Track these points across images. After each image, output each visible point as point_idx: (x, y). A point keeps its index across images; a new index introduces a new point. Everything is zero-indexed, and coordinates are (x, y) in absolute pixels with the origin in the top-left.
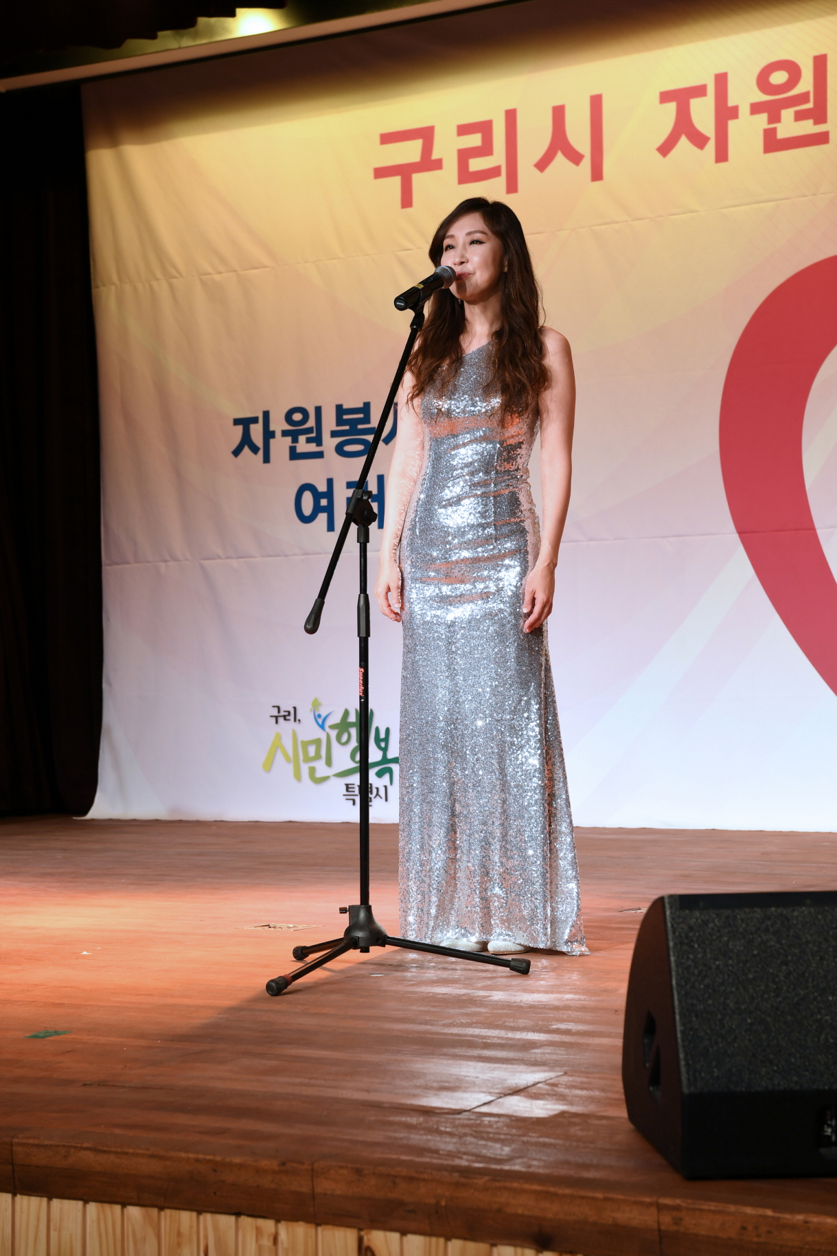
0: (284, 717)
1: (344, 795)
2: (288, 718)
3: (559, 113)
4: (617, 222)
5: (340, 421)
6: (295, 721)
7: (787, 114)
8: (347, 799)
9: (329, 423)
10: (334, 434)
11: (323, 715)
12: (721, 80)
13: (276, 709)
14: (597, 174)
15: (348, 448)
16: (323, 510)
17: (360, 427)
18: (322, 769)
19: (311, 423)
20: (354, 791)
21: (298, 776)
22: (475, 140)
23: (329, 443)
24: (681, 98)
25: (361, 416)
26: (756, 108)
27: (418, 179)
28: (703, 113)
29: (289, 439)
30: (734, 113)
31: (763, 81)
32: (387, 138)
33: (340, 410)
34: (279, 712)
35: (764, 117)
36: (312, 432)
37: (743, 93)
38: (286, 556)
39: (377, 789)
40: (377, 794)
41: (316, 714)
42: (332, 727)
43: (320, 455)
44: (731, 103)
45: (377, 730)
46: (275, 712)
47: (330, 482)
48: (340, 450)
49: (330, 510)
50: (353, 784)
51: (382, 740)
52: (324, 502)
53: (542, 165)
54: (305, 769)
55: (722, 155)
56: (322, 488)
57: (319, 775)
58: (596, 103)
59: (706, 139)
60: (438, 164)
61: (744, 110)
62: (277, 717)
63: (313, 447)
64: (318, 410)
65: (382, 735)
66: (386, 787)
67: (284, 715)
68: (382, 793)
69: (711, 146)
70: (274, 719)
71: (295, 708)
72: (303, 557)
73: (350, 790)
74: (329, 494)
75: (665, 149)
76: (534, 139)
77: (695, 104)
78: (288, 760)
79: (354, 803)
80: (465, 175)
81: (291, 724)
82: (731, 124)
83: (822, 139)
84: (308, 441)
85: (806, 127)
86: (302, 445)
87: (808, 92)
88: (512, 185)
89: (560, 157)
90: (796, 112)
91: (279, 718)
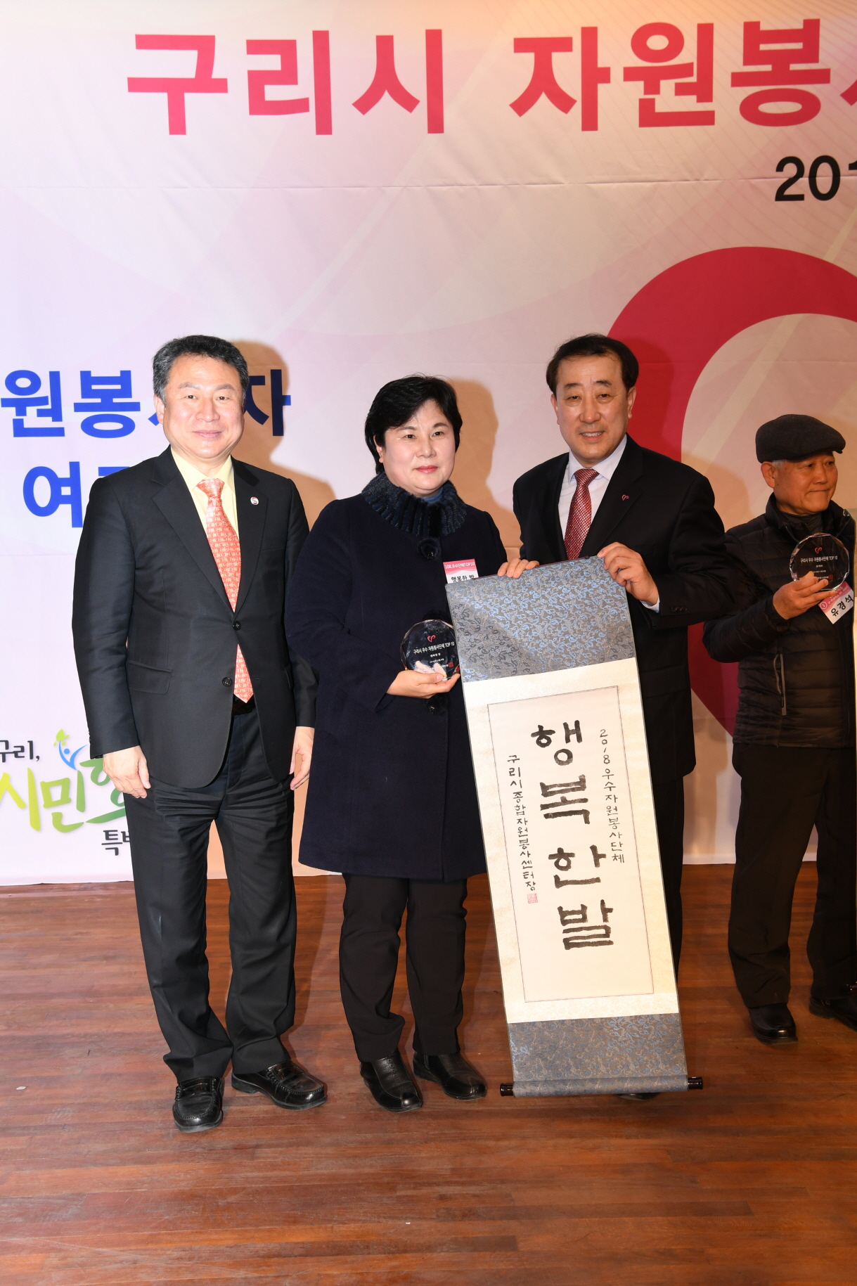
0: (16, 754)
1: (103, 844)
2: (20, 754)
3: (385, 46)
4: (460, 185)
5: (86, 392)
6: (31, 757)
7: (667, 86)
8: (107, 849)
9: (71, 392)
10: (79, 407)
11: (72, 752)
12: (590, 35)
13: (3, 745)
14: (436, 124)
15: (99, 426)
16: (65, 500)
17: (116, 400)
18: (70, 814)
19: (45, 391)
20: (117, 839)
21: (36, 824)
22: (272, 62)
23: (72, 419)
24: (540, 49)
25: (118, 387)
26: (630, 74)
27: (191, 99)
28: (567, 70)
29: (12, 410)
30: (605, 75)
31: (639, 42)
32: (145, 42)
33: (87, 379)
34: (7, 747)
35: (640, 85)
36: (47, 403)
37: (616, 54)
41: (64, 750)
42: (85, 764)
43: (60, 432)
44: (601, 63)
46: (2, 748)
47: (75, 467)
48: (87, 427)
49: (75, 500)
50: (116, 831)
52: (66, 491)
53: (364, 105)
54: (47, 816)
55: (590, 122)
56: (63, 472)
57: (67, 821)
58: (434, 40)
59: (573, 102)
60: (221, 86)
61: (617, 74)
62: (4, 754)
63: (47, 422)
64: (55, 377)
67: (14, 752)
69: (577, 109)
71: (31, 743)
73: (110, 837)
74: (73, 481)
75: (521, 106)
76: (353, 72)
77: (558, 58)
78: (21, 805)
79: (117, 853)
80: (259, 105)
81: (26, 760)
82: (601, 88)
83: (706, 119)
84: (41, 413)
85: (689, 104)
86: (32, 419)
87: (691, 65)
88: (324, 126)
89: (386, 98)
90: (677, 85)
91: (6, 755)
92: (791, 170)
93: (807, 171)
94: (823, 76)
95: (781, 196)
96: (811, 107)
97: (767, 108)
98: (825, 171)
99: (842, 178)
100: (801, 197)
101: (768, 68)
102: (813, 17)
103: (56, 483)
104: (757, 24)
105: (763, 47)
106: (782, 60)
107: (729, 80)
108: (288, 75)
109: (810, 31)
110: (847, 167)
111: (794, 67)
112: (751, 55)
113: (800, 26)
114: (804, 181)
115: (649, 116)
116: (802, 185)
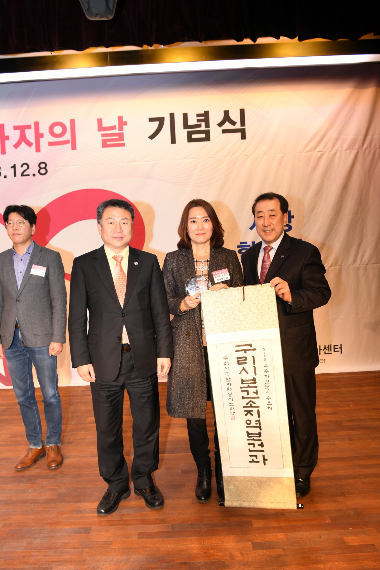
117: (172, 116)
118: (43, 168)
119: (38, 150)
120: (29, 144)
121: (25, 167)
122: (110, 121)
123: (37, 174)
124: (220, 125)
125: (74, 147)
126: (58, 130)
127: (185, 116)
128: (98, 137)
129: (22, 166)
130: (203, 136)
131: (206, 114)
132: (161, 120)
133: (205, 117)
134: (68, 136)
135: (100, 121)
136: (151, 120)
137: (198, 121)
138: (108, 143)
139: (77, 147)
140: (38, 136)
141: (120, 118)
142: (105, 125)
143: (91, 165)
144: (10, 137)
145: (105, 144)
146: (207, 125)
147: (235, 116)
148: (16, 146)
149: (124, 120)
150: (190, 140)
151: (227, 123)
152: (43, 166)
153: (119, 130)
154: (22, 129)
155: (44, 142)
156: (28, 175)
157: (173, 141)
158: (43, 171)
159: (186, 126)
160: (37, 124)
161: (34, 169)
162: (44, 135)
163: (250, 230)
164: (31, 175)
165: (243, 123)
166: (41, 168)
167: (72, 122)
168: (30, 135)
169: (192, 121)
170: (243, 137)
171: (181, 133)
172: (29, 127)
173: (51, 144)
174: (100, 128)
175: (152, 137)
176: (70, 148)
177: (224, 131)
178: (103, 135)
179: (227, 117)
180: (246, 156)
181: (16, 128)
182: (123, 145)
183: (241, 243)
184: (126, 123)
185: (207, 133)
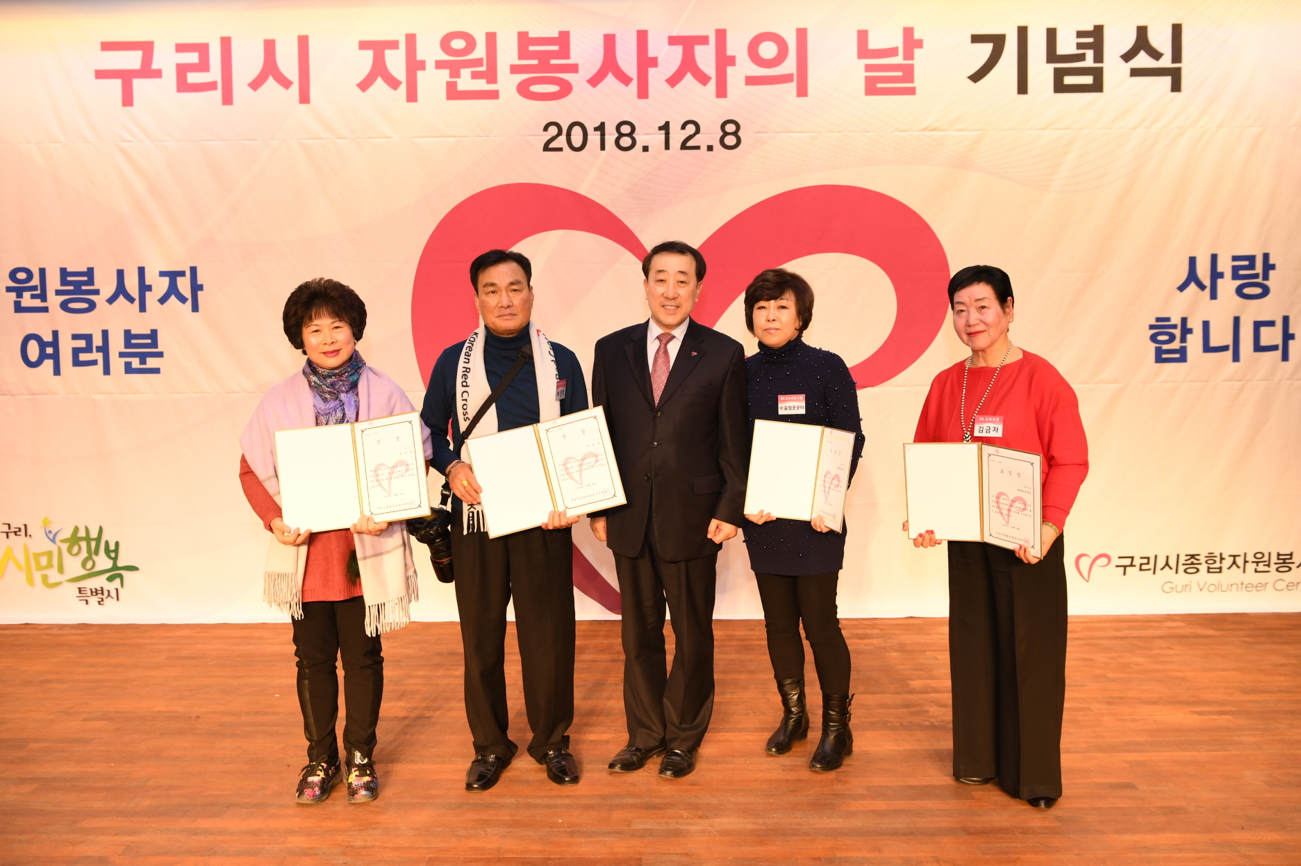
0: (15, 533)
1: (76, 597)
2: (18, 533)
3: (270, 46)
4: (322, 139)
5: (64, 282)
6: (26, 535)
7: (466, 73)
8: (80, 600)
9: (53, 282)
10: (58, 293)
11: (54, 532)
12: (411, 39)
13: (7, 526)
14: (304, 98)
15: (72, 305)
16: (49, 357)
17: (83, 288)
19: (36, 281)
20: (86, 594)
21: (31, 582)
22: (193, 58)
23: (54, 301)
24: (378, 48)
25: (85, 278)
26: (440, 65)
27: (137, 83)
28: (396, 62)
29: (14, 295)
30: (422, 65)
31: (445, 43)
32: (107, 46)
33: (64, 273)
34: (9, 528)
35: (446, 72)
36: (37, 290)
37: (429, 51)
38: (12, 395)
39: (109, 591)
40: (109, 595)
41: (47, 531)
42: (63, 541)
43: (45, 310)
44: (419, 58)
45: (107, 543)
46: (6, 529)
47: (55, 334)
48: (64, 306)
49: (56, 357)
50: (85, 588)
51: (112, 551)
52: (49, 350)
53: (256, 85)
54: (37, 576)
55: (412, 96)
56: (48, 338)
57: (51, 581)
58: (303, 42)
59: (399, 83)
60: (158, 74)
61: (430, 65)
62: (7, 533)
63: (37, 303)
64: (42, 272)
65: (112, 547)
66: (117, 590)
67: (12, 531)
68: (113, 594)
69: (403, 88)
70: (5, 534)
71: (25, 526)
72: (30, 397)
73: (82, 592)
74: (55, 343)
75: (364, 85)
76: (247, 63)
77: (389, 55)
78: (20, 569)
79: (87, 603)
80: (183, 86)
81: (22, 539)
82: (420, 74)
83: (494, 95)
84: (33, 297)
85: (481, 85)
86: (27, 300)
87: (482, 59)
88: (227, 99)
89: (271, 81)
90: (472, 72)
91: (9, 534)
92: (553, 131)
93: (565, 132)
94: (574, 68)
95: (546, 148)
96: (566, 89)
97: (535, 88)
98: (577, 131)
99: (589, 137)
100: (560, 149)
101: (535, 62)
102: (564, 29)
103: (42, 344)
104: (527, 33)
105: (532, 48)
106: (544, 57)
107: (508, 70)
108: (203, 66)
109: (564, 39)
110: (593, 129)
111: (553, 62)
112: (523, 53)
113: (556, 35)
114: (563, 138)
115: (453, 93)
116: (561, 141)
117: (1023, 32)
118: (731, 134)
119: (721, 92)
120: (703, 79)
121: (691, 129)
122: (886, 36)
123: (717, 146)
124: (1127, 57)
125: (802, 91)
126: (768, 50)
127: (1051, 34)
128: (857, 71)
129: (683, 127)
130: (1088, 80)
131: (1098, 32)
132: (998, 42)
133: (1095, 38)
134: (789, 66)
135: (863, 36)
136: (976, 39)
137: (1079, 46)
138: (879, 85)
139: (810, 90)
140: (724, 61)
141: (908, 32)
142: (873, 44)
143: (839, 132)
144: (660, 61)
145: (871, 88)
146: (1099, 57)
147: (1161, 40)
148: (673, 81)
149: (917, 36)
150: (1060, 87)
151: (1142, 54)
152: (730, 128)
153: (906, 58)
154: (688, 43)
155: (735, 76)
156: (698, 148)
157: (1023, 88)
158: (730, 140)
159: (1052, 56)
160: (721, 35)
161: (710, 134)
162: (737, 61)
163: (1178, 292)
164: (704, 148)
165: (1177, 56)
166: (725, 134)
167: (802, 34)
168: (705, 58)
169: (1066, 45)
170: (1176, 87)
171: (1041, 72)
172: (703, 40)
173: (751, 81)
174: (864, 50)
175: (976, 77)
176: (794, 92)
177: (1135, 72)
178: (869, 68)
179: (1142, 42)
180: (1181, 128)
181: (673, 41)
182: (912, 91)
183: (1158, 319)
184: (919, 44)
185: (1098, 74)
